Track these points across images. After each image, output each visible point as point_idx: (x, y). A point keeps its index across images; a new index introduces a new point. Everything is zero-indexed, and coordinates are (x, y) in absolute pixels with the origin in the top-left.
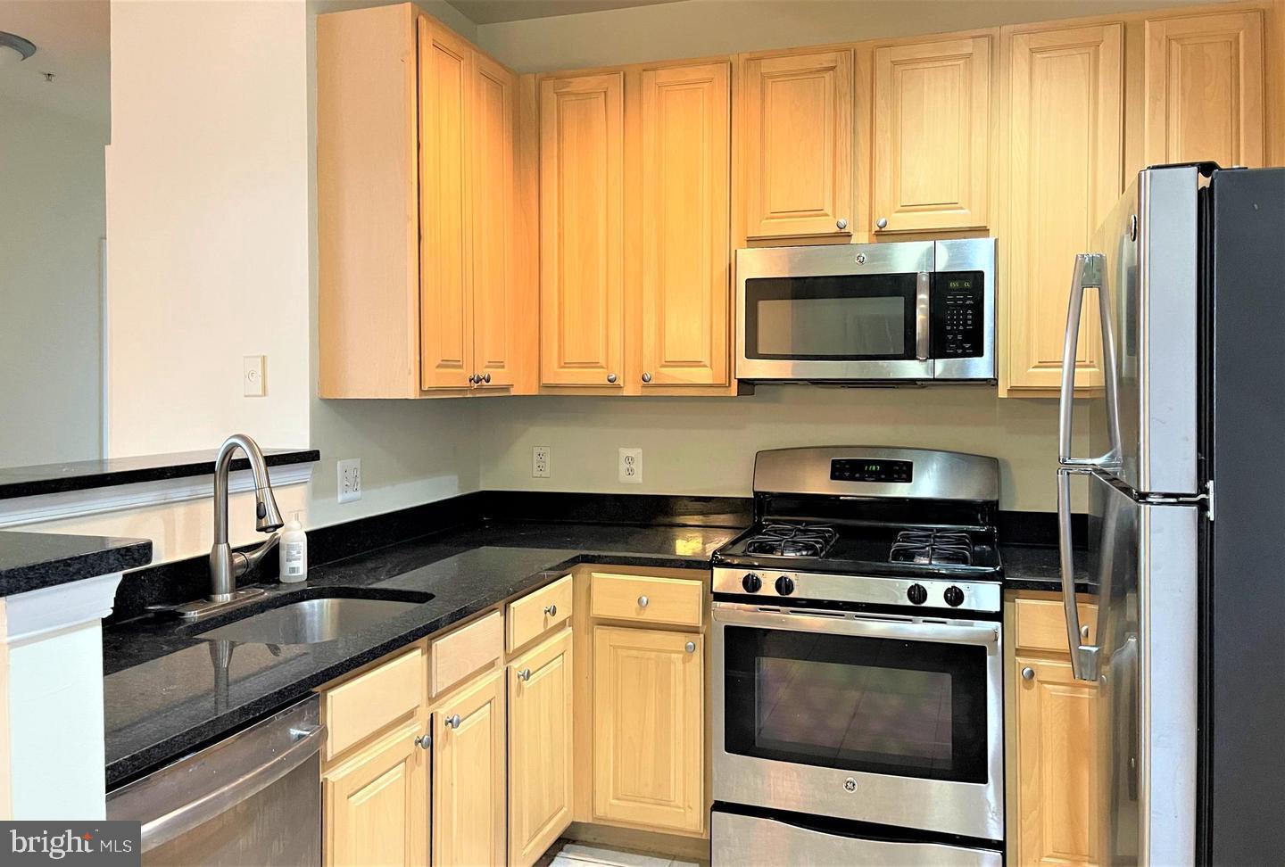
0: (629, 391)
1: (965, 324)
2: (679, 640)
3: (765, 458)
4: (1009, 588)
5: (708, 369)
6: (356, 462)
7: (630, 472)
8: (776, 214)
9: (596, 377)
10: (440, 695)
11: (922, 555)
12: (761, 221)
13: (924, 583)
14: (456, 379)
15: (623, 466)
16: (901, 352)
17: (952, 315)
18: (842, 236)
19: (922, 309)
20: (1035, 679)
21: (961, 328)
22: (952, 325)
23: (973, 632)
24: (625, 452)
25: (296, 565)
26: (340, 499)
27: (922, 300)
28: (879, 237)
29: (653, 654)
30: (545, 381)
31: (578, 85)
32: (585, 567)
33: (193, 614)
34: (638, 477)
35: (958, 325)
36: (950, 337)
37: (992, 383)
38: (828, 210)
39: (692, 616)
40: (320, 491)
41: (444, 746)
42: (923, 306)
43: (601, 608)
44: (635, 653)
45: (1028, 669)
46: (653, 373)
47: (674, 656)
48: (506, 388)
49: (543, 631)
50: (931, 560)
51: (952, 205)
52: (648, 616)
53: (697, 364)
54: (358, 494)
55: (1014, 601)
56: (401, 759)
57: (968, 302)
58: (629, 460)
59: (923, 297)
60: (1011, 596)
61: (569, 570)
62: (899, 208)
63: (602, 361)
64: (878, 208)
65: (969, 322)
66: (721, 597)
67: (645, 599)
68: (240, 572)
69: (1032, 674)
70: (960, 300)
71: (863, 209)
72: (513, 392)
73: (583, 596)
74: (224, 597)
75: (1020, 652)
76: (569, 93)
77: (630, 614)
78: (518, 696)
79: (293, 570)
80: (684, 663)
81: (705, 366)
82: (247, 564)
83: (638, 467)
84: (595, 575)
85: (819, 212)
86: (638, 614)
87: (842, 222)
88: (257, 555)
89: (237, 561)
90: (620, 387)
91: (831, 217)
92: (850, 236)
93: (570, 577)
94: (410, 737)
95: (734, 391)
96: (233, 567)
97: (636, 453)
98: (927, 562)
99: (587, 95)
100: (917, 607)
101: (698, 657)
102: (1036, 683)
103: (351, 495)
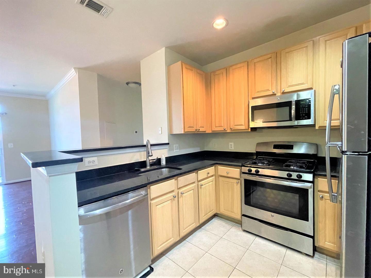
0: (229, 131)
1: (306, 112)
2: (235, 181)
3: (259, 144)
4: (316, 175)
5: (244, 126)
6: (178, 145)
7: (231, 147)
8: (258, 92)
9: (221, 129)
10: (180, 188)
11: (293, 166)
12: (255, 94)
13: (291, 173)
14: (193, 130)
15: (230, 146)
16: (288, 119)
17: (302, 110)
18: (274, 95)
19: (293, 110)
20: (323, 198)
21: (304, 113)
22: (302, 112)
23: (305, 186)
24: (230, 143)
25: (164, 162)
26: (175, 151)
27: (293, 108)
28: (283, 94)
29: (230, 183)
30: (212, 130)
31: (217, 73)
32: (217, 165)
33: (143, 170)
34: (233, 148)
35: (303, 112)
36: (301, 115)
37: (314, 126)
38: (270, 89)
39: (238, 176)
40: (170, 150)
41: (181, 198)
42: (294, 109)
43: (220, 173)
44: (227, 182)
45: (321, 196)
46: (233, 128)
47: (235, 184)
48: (205, 132)
49: (207, 177)
50: (294, 167)
51: (303, 84)
52: (229, 176)
53: (242, 125)
54: (178, 150)
55: (317, 179)
56: (170, 199)
57: (306, 106)
58: (231, 145)
59: (294, 107)
60: (317, 177)
61: (214, 165)
62: (288, 86)
63: (223, 126)
64: (282, 87)
65: (307, 111)
66: (244, 173)
67: (228, 172)
68: (151, 163)
69: (322, 197)
70: (304, 106)
71: (279, 88)
72: (207, 132)
73: (216, 170)
74: (148, 167)
75: (319, 191)
76: (216, 75)
77: (225, 175)
78: (200, 189)
79: (163, 163)
80: (237, 185)
81: (243, 125)
82: (153, 162)
83: (233, 146)
84: (219, 167)
85: (268, 90)
86: (227, 175)
87: (273, 91)
88: (154, 161)
89: (150, 161)
90: (226, 131)
91: (271, 91)
92: (276, 94)
93: (214, 167)
94: (172, 195)
95: (250, 130)
96: (150, 163)
97: (232, 144)
98: (293, 168)
99: (219, 74)
100: (289, 178)
101: (239, 184)
102: (324, 199)
103: (177, 151)
